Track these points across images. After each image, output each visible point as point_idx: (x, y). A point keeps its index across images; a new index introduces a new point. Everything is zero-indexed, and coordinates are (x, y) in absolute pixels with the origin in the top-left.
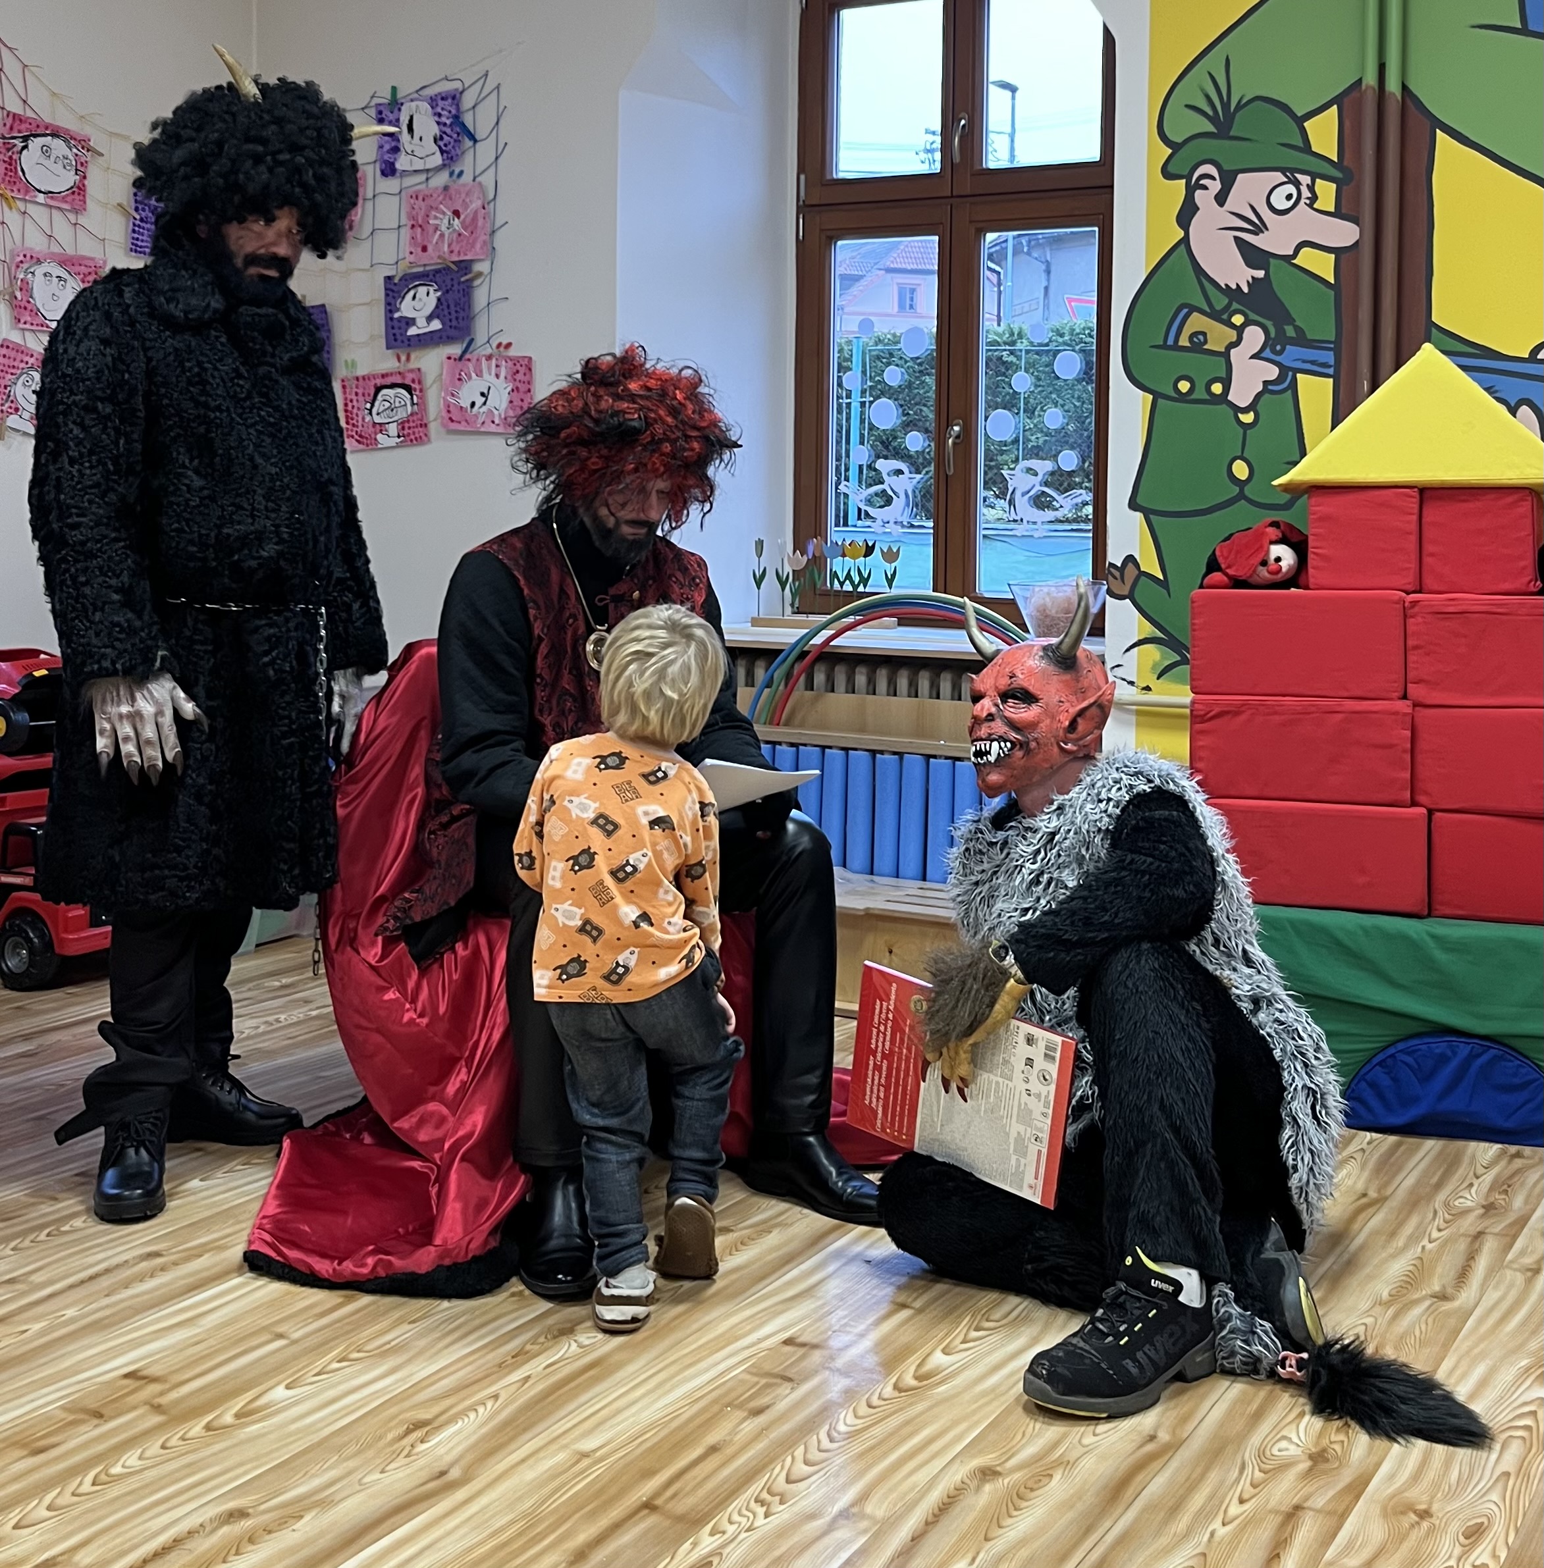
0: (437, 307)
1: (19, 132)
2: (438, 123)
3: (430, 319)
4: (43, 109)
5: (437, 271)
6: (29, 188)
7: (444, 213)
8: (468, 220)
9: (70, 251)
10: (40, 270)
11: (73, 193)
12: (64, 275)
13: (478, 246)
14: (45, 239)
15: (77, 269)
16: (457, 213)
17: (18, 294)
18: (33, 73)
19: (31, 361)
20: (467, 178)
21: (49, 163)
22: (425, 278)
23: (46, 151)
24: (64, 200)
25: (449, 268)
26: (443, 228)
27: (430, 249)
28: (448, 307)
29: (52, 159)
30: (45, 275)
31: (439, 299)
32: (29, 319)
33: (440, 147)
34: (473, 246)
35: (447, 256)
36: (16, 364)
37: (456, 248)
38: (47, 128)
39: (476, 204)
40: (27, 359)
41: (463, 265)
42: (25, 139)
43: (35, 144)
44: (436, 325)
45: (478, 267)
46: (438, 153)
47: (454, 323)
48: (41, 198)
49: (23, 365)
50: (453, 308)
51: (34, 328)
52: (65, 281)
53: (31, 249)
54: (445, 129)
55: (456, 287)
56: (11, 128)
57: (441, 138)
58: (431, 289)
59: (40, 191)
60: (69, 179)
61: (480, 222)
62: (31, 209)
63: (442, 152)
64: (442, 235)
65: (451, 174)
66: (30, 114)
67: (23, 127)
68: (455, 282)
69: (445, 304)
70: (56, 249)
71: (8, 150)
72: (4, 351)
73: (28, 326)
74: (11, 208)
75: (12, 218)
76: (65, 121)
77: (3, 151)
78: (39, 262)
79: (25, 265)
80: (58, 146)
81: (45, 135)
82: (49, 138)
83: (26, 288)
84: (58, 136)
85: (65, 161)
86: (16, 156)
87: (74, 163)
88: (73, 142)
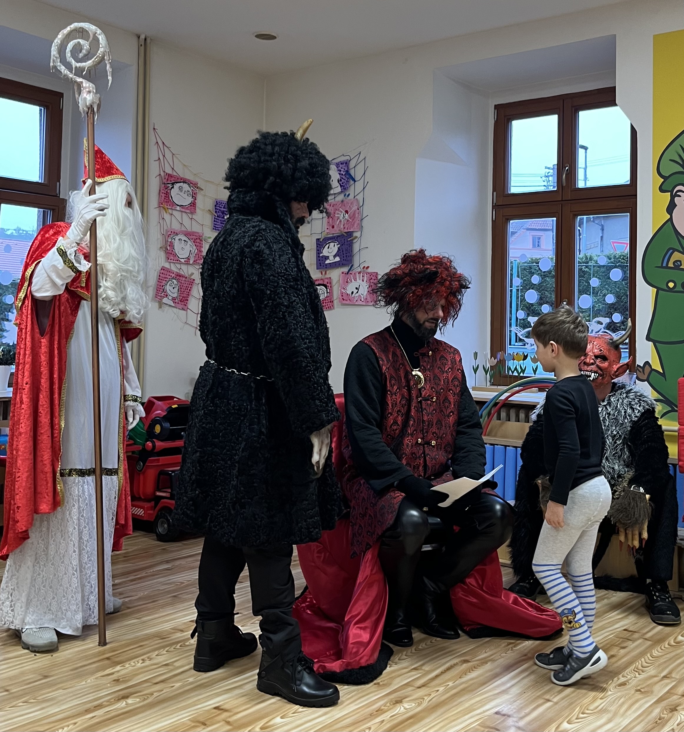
0: (338, 251)
2: (340, 174)
3: (335, 256)
4: (180, 172)
5: (338, 236)
6: (174, 204)
7: (341, 212)
8: (352, 214)
9: (189, 229)
10: (177, 238)
12: (187, 239)
13: (355, 225)
14: (180, 225)
16: (347, 212)
17: (169, 248)
18: (177, 158)
19: (173, 275)
20: (352, 196)
22: (333, 239)
23: (181, 188)
24: (187, 209)
25: (343, 235)
26: (341, 218)
27: (335, 227)
28: (343, 251)
29: (183, 192)
30: (179, 240)
31: (339, 248)
32: (172, 258)
33: (340, 184)
34: (353, 225)
35: (342, 230)
36: (167, 277)
37: (346, 226)
38: (181, 179)
39: (355, 208)
40: (171, 274)
41: (349, 234)
42: (173, 184)
43: (177, 186)
44: (337, 259)
45: (355, 234)
46: (339, 187)
47: (345, 258)
49: (170, 277)
50: (344, 252)
51: (174, 261)
52: (187, 242)
53: (174, 229)
54: (342, 176)
55: (346, 243)
56: (168, 180)
57: (341, 180)
58: (336, 244)
59: (178, 205)
60: (190, 200)
61: (357, 215)
62: (174, 213)
63: (341, 186)
64: (340, 221)
65: (345, 196)
66: (175, 174)
68: (346, 241)
69: (341, 250)
70: (183, 229)
71: (166, 189)
72: (162, 271)
73: (172, 261)
74: (166, 212)
75: (167, 216)
76: (188, 176)
77: (164, 189)
78: (177, 234)
79: (172, 236)
80: (185, 186)
81: (181, 182)
82: (182, 183)
83: (172, 245)
84: (186, 183)
85: (188, 193)
86: (169, 191)
87: (191, 193)
88: (191, 185)
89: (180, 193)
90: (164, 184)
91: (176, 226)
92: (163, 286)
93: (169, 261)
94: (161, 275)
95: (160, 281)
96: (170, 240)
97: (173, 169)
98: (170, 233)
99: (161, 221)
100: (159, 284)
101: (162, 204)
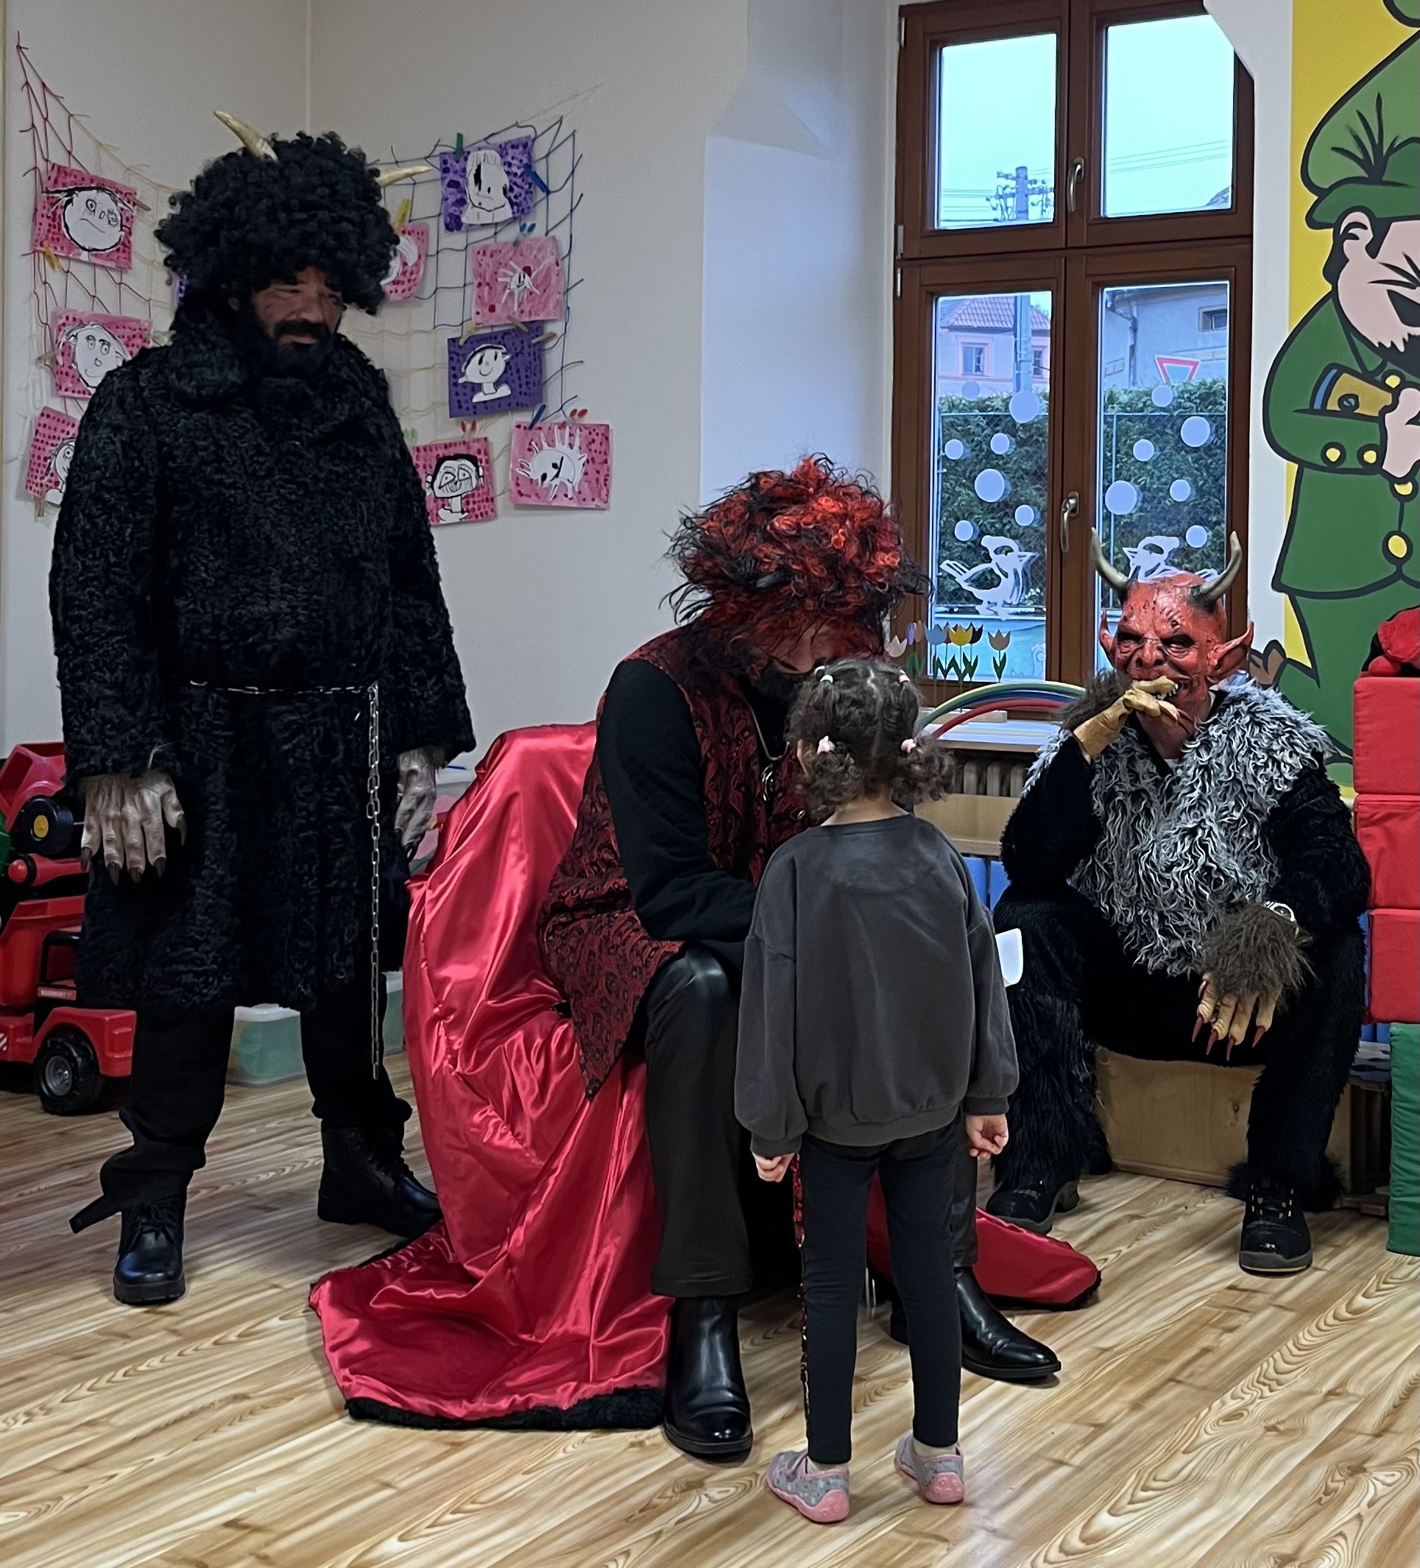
1: (64, 185)
3: (497, 384)
4: (89, 161)
6: (73, 245)
9: (114, 312)
10: (83, 334)
11: (118, 250)
12: (108, 338)
14: (88, 301)
15: (121, 331)
17: (60, 360)
18: (80, 124)
21: (94, 218)
23: (90, 205)
24: (108, 257)
29: (98, 213)
30: (88, 338)
31: (507, 363)
32: (71, 385)
36: (56, 434)
38: (92, 181)
40: (68, 428)
42: (70, 192)
43: (80, 198)
44: (504, 391)
48: (84, 256)
49: (64, 435)
51: (76, 395)
52: (109, 344)
53: (75, 311)
56: (56, 181)
58: (499, 353)
59: (84, 249)
60: (115, 235)
62: (74, 267)
66: (74, 166)
67: (69, 179)
70: (99, 310)
71: (53, 204)
72: (44, 421)
73: (69, 393)
74: (53, 267)
75: (54, 278)
76: (111, 174)
77: (47, 206)
78: (82, 325)
79: (67, 329)
80: (103, 199)
81: (90, 189)
82: (94, 191)
83: (68, 352)
84: (104, 190)
85: (111, 216)
86: (59, 212)
87: (119, 218)
88: (118, 196)
89: (90, 218)
90: (48, 192)
91: (79, 304)
92: (45, 459)
93: (62, 393)
94: (41, 430)
95: (39, 445)
96: (64, 339)
97: (70, 153)
98: (63, 320)
99: (40, 291)
100: (37, 453)
101: (41, 245)
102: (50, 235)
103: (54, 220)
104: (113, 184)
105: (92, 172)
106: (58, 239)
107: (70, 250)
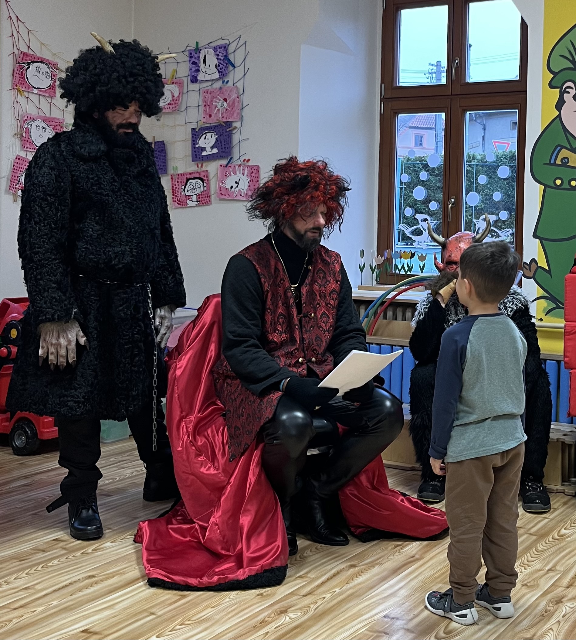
0: (216, 142)
3: (212, 148)
4: (37, 50)
6: (30, 86)
9: (48, 115)
10: (34, 124)
12: (45, 126)
14: (37, 110)
18: (33, 35)
22: (210, 129)
23: (38, 69)
25: (221, 125)
28: (221, 142)
29: (41, 73)
30: (37, 126)
32: (29, 146)
38: (39, 59)
42: (29, 64)
43: (33, 66)
44: (215, 151)
45: (234, 125)
47: (223, 150)
52: (47, 129)
53: (31, 114)
55: (224, 134)
56: (23, 59)
58: (213, 135)
60: (48, 82)
62: (31, 96)
66: (31, 52)
67: (28, 58)
68: (224, 131)
70: (41, 114)
71: (21, 68)
73: (28, 149)
74: (21, 95)
75: (22, 100)
76: (47, 56)
77: (19, 69)
78: (34, 120)
79: (27, 122)
80: (43, 67)
81: (38, 62)
82: (40, 63)
83: (28, 132)
84: (44, 63)
85: (47, 74)
86: (24, 72)
87: (50, 75)
88: (50, 65)
89: (38, 74)
90: (19, 64)
91: (32, 111)
93: (25, 149)
97: (28, 46)
98: (26, 118)
99: (16, 105)
101: (16, 86)
102: (20, 82)
103: (22, 75)
104: (47, 60)
105: (39, 55)
106: (24, 84)
107: (29, 88)
